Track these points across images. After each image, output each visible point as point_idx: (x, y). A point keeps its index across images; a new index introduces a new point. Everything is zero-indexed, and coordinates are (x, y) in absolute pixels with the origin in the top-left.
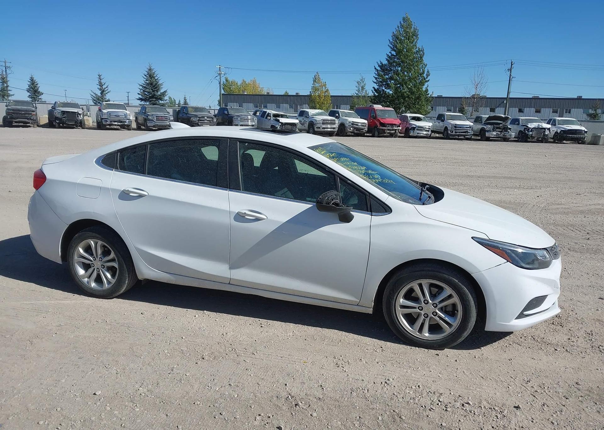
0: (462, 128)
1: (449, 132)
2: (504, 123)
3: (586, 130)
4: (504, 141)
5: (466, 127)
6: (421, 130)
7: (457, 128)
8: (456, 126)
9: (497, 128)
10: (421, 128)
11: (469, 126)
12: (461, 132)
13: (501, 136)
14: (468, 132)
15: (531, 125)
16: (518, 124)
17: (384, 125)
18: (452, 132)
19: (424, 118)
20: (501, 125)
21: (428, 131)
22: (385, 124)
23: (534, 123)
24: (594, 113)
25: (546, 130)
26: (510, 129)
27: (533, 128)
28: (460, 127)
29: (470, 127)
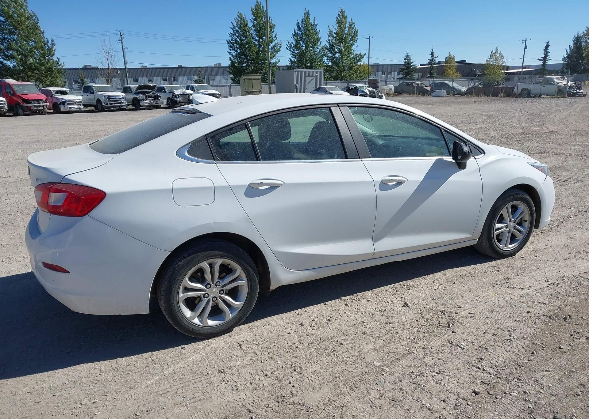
0: (116, 99)
1: (104, 104)
2: (153, 91)
3: (220, 94)
4: (157, 108)
5: (119, 98)
6: (73, 104)
7: (111, 100)
8: (109, 98)
9: (149, 96)
10: (72, 102)
11: (121, 97)
12: (116, 103)
13: (154, 104)
14: (122, 103)
15: (178, 92)
16: (165, 92)
17: (28, 102)
18: (107, 104)
19: (69, 91)
20: (150, 93)
21: (80, 105)
22: (29, 100)
23: (179, 90)
24: (199, 80)
25: (190, 95)
26: (160, 96)
27: (179, 94)
28: (114, 98)
29: (123, 98)
